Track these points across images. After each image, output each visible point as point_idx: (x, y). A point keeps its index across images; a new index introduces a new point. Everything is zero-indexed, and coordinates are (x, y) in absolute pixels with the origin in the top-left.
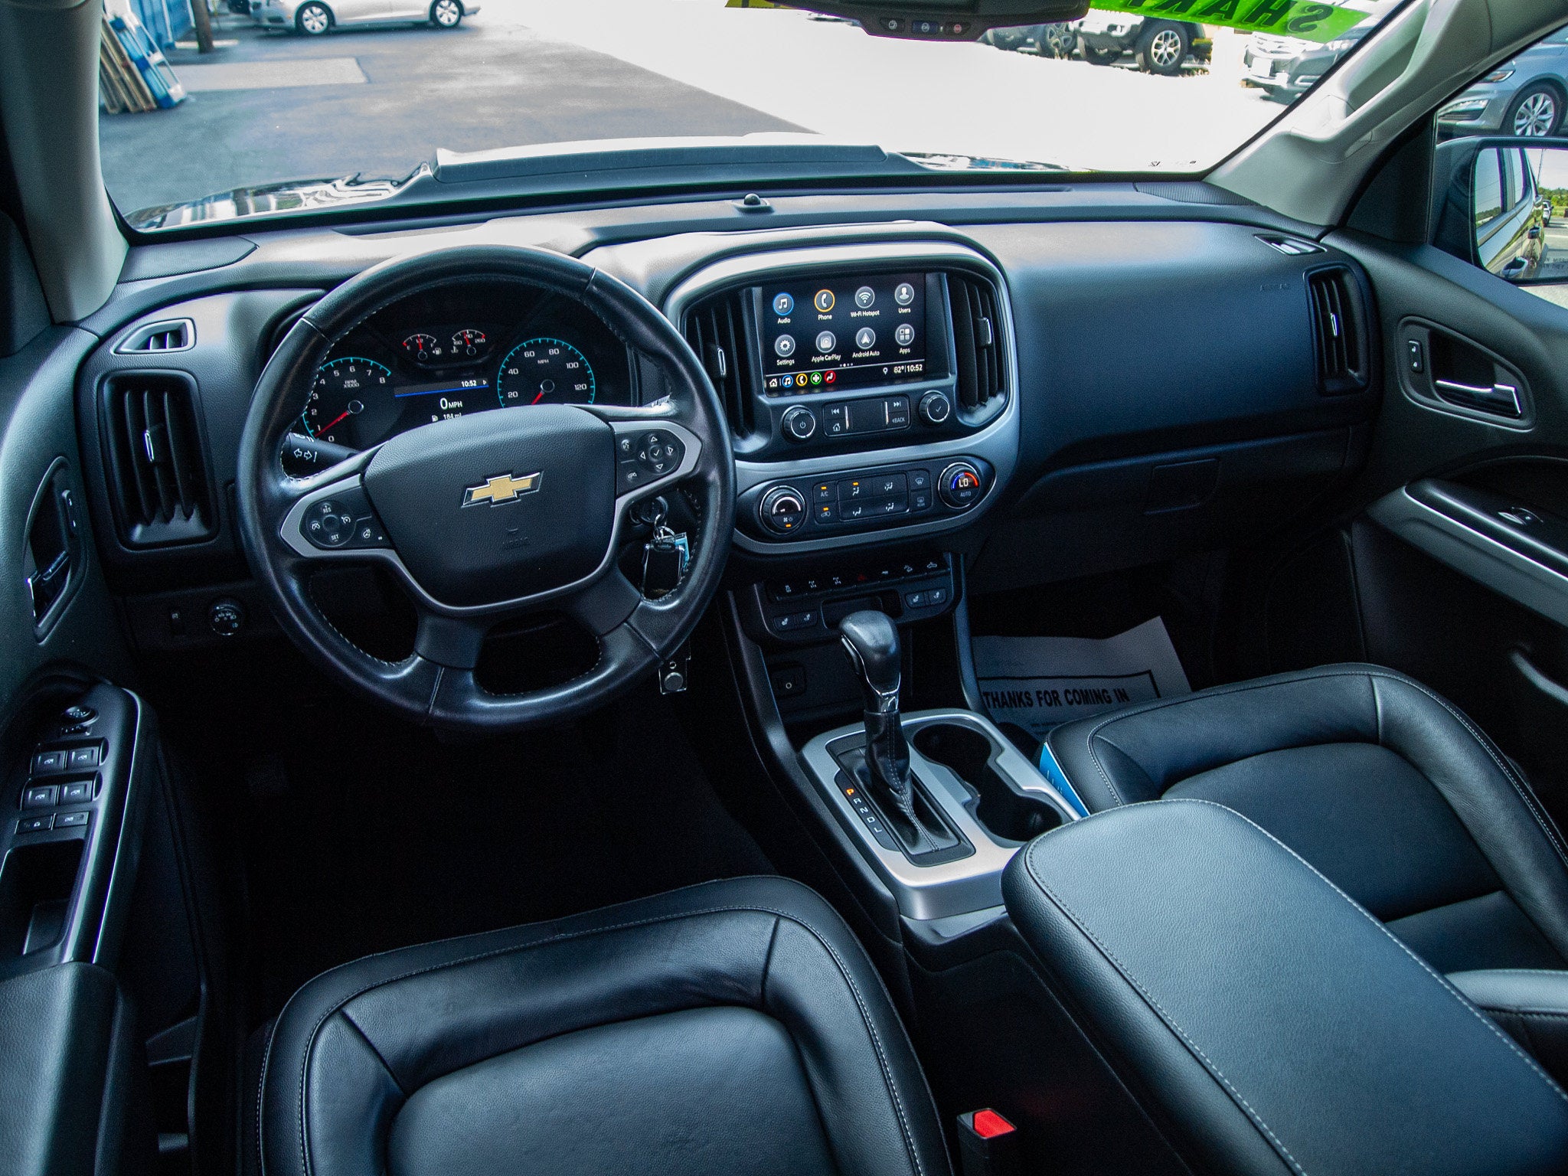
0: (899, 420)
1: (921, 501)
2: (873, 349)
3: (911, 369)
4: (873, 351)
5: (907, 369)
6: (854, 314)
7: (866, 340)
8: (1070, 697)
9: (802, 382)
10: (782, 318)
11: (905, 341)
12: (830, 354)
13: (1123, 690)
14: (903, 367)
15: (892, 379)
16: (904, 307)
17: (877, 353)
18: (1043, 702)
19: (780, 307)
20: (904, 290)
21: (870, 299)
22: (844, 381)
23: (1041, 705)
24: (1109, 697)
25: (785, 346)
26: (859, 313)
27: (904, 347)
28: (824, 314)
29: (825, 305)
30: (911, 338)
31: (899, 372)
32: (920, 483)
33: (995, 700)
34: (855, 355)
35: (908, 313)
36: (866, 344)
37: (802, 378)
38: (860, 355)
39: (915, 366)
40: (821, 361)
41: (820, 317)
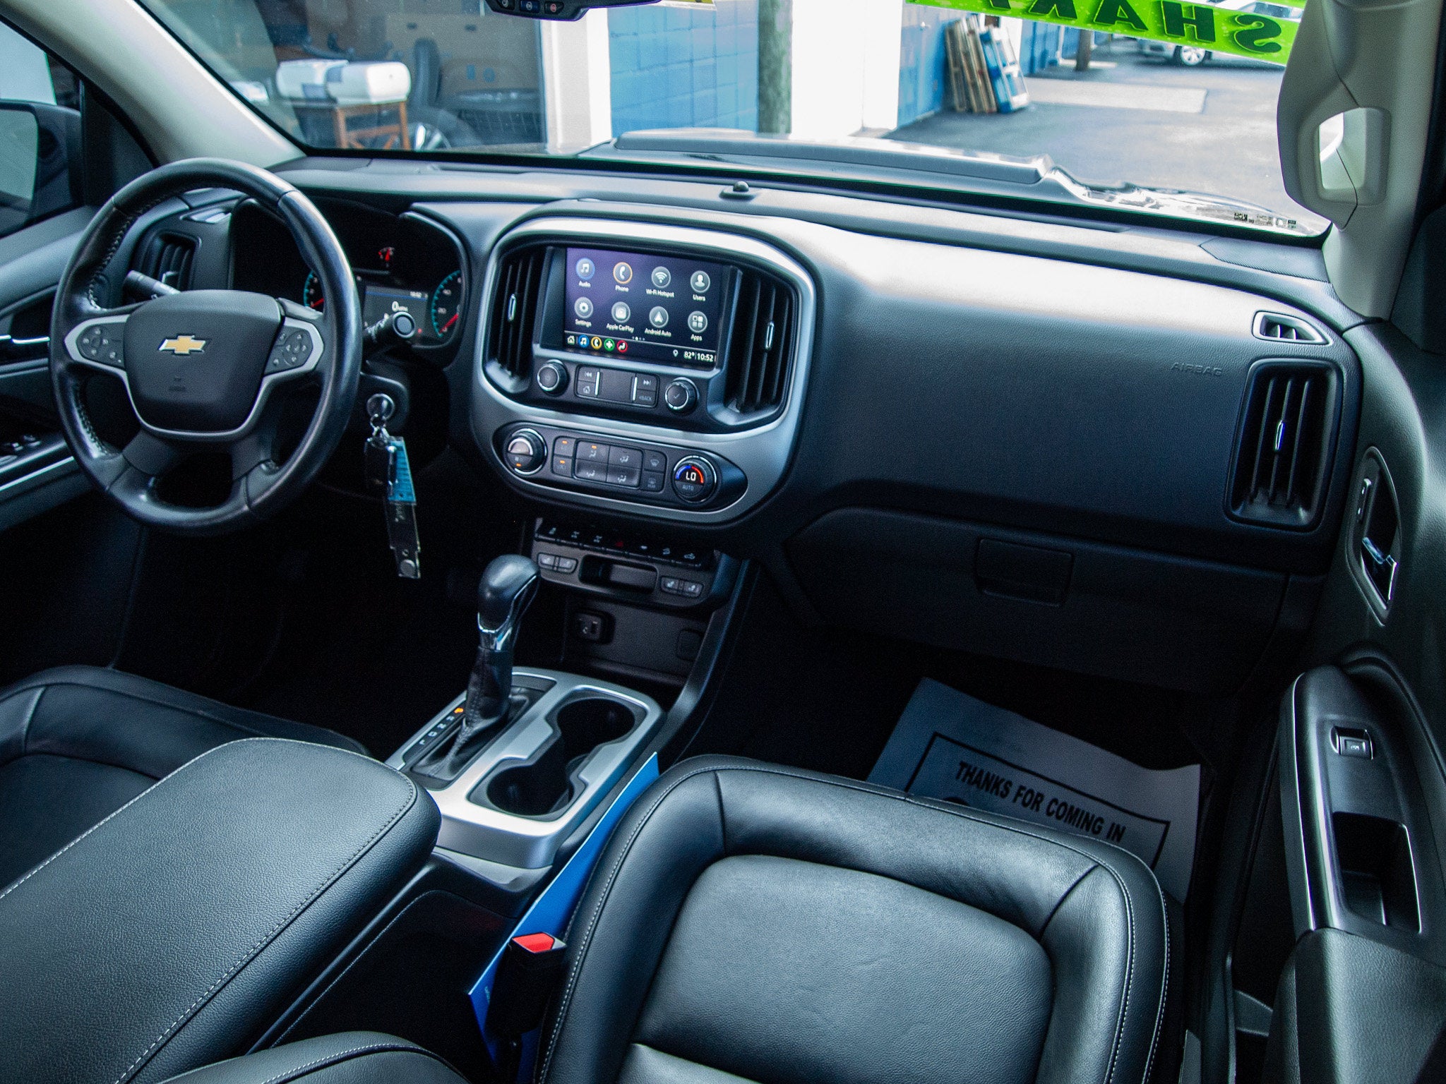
0: (646, 399)
1: (652, 483)
2: (665, 329)
3: (702, 357)
4: (665, 331)
5: (697, 357)
6: (649, 292)
7: (659, 318)
8: (1054, 807)
9: (596, 345)
10: (583, 281)
11: (697, 328)
12: (624, 325)
14: (693, 354)
15: (681, 362)
16: (699, 295)
17: (668, 334)
19: (582, 271)
20: (700, 278)
21: (665, 281)
22: (634, 353)
24: (1100, 828)
25: (584, 308)
26: (654, 292)
27: (696, 334)
28: (621, 286)
29: (623, 277)
30: (703, 326)
31: (690, 357)
32: (654, 464)
33: (969, 774)
34: (647, 331)
35: (702, 301)
36: (659, 323)
37: (596, 341)
38: (652, 332)
39: (705, 355)
40: (615, 330)
41: (618, 287)
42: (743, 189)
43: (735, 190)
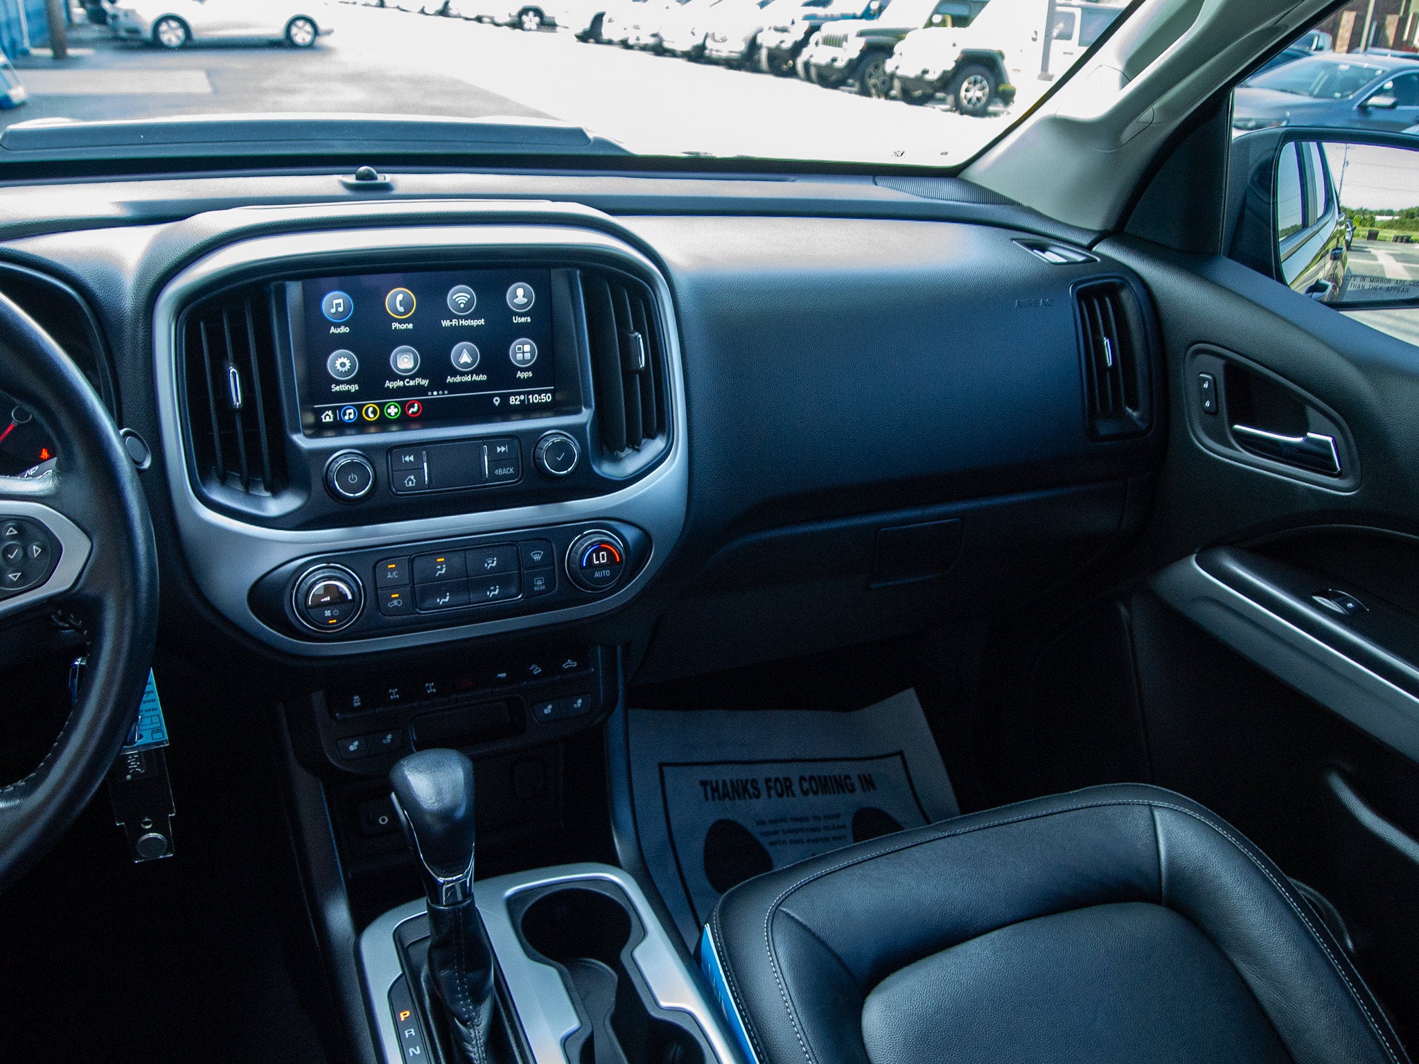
0: (505, 471)
1: (539, 583)
2: (477, 371)
3: (535, 399)
4: (478, 374)
5: (529, 400)
6: (446, 323)
7: (465, 358)
8: (806, 785)
9: (372, 416)
10: (337, 326)
11: (524, 361)
12: (412, 378)
13: (870, 775)
14: (522, 397)
15: (506, 412)
16: (521, 315)
17: (483, 377)
18: (773, 792)
19: (333, 311)
20: (520, 292)
21: (469, 304)
22: (434, 415)
23: (770, 796)
24: (852, 785)
25: (343, 365)
26: (454, 322)
27: (523, 370)
28: (401, 322)
29: (401, 309)
30: (532, 357)
31: (518, 403)
32: (537, 558)
33: (715, 790)
34: (449, 380)
35: (526, 323)
36: (466, 365)
37: (371, 409)
38: (458, 379)
39: (540, 395)
40: (398, 388)
41: (395, 325)
42: (370, 176)
43: (357, 178)
